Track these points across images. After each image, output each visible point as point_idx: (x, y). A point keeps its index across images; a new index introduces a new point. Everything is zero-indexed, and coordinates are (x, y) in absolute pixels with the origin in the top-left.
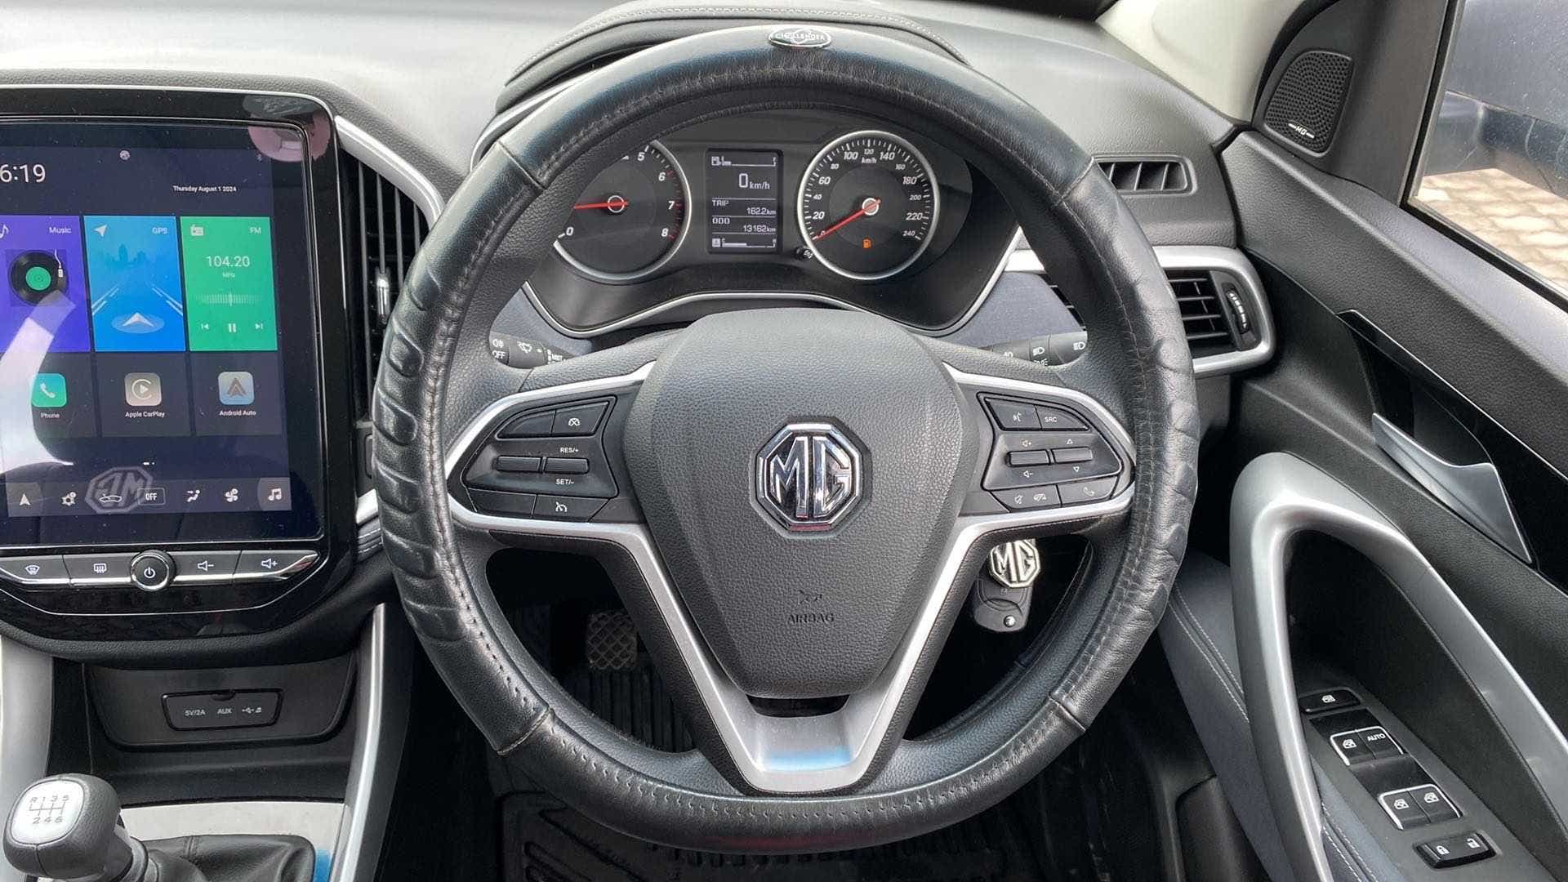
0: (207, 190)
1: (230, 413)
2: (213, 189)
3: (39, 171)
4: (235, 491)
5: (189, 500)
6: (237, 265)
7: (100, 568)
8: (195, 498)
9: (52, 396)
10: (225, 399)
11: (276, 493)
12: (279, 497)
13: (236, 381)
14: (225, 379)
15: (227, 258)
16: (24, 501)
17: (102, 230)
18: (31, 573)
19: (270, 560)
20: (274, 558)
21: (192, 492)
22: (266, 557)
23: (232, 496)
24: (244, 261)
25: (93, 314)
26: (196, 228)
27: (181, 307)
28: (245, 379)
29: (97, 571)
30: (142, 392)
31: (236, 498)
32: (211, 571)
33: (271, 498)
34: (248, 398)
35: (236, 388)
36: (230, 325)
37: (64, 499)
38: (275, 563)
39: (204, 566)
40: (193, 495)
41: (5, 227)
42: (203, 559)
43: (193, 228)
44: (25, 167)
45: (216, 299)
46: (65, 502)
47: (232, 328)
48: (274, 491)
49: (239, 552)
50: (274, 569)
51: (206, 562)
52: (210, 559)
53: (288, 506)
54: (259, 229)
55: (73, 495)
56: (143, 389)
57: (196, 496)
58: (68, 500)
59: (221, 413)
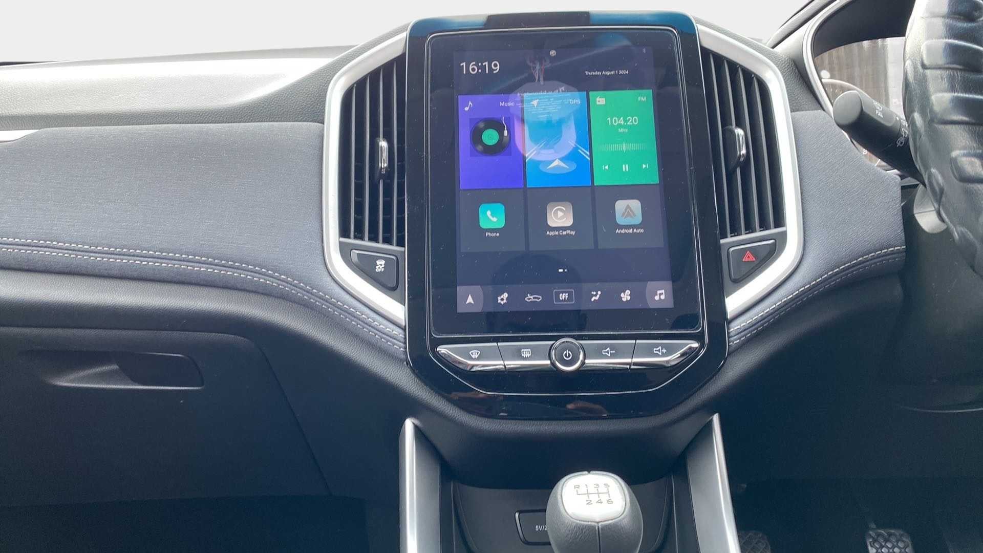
0: (608, 73)
1: (624, 231)
2: (613, 73)
3: (496, 65)
4: (628, 292)
5: (593, 300)
6: (628, 123)
7: (526, 353)
8: (597, 298)
9: (495, 219)
10: (620, 220)
11: (660, 294)
12: (663, 297)
13: (628, 207)
14: (621, 205)
15: (622, 118)
16: (470, 300)
17: (535, 103)
18: (473, 356)
19: (660, 348)
20: (663, 346)
21: (595, 293)
22: (657, 345)
23: (626, 296)
24: (633, 121)
25: (527, 160)
26: (599, 99)
27: (588, 153)
28: (635, 205)
29: (524, 355)
30: (559, 217)
31: (629, 298)
32: (613, 356)
33: (657, 298)
34: (638, 219)
35: (628, 212)
36: (624, 166)
37: (499, 298)
38: (664, 351)
39: (608, 352)
40: (596, 295)
41: (470, 103)
42: (606, 346)
43: (598, 99)
44: (487, 63)
45: (613, 147)
46: (499, 301)
47: (625, 168)
48: (659, 292)
49: (634, 341)
50: (663, 355)
51: (609, 349)
52: (612, 347)
53: (670, 305)
54: (643, 98)
55: (506, 295)
56: (560, 214)
57: (598, 296)
58: (502, 299)
59: (617, 231)
